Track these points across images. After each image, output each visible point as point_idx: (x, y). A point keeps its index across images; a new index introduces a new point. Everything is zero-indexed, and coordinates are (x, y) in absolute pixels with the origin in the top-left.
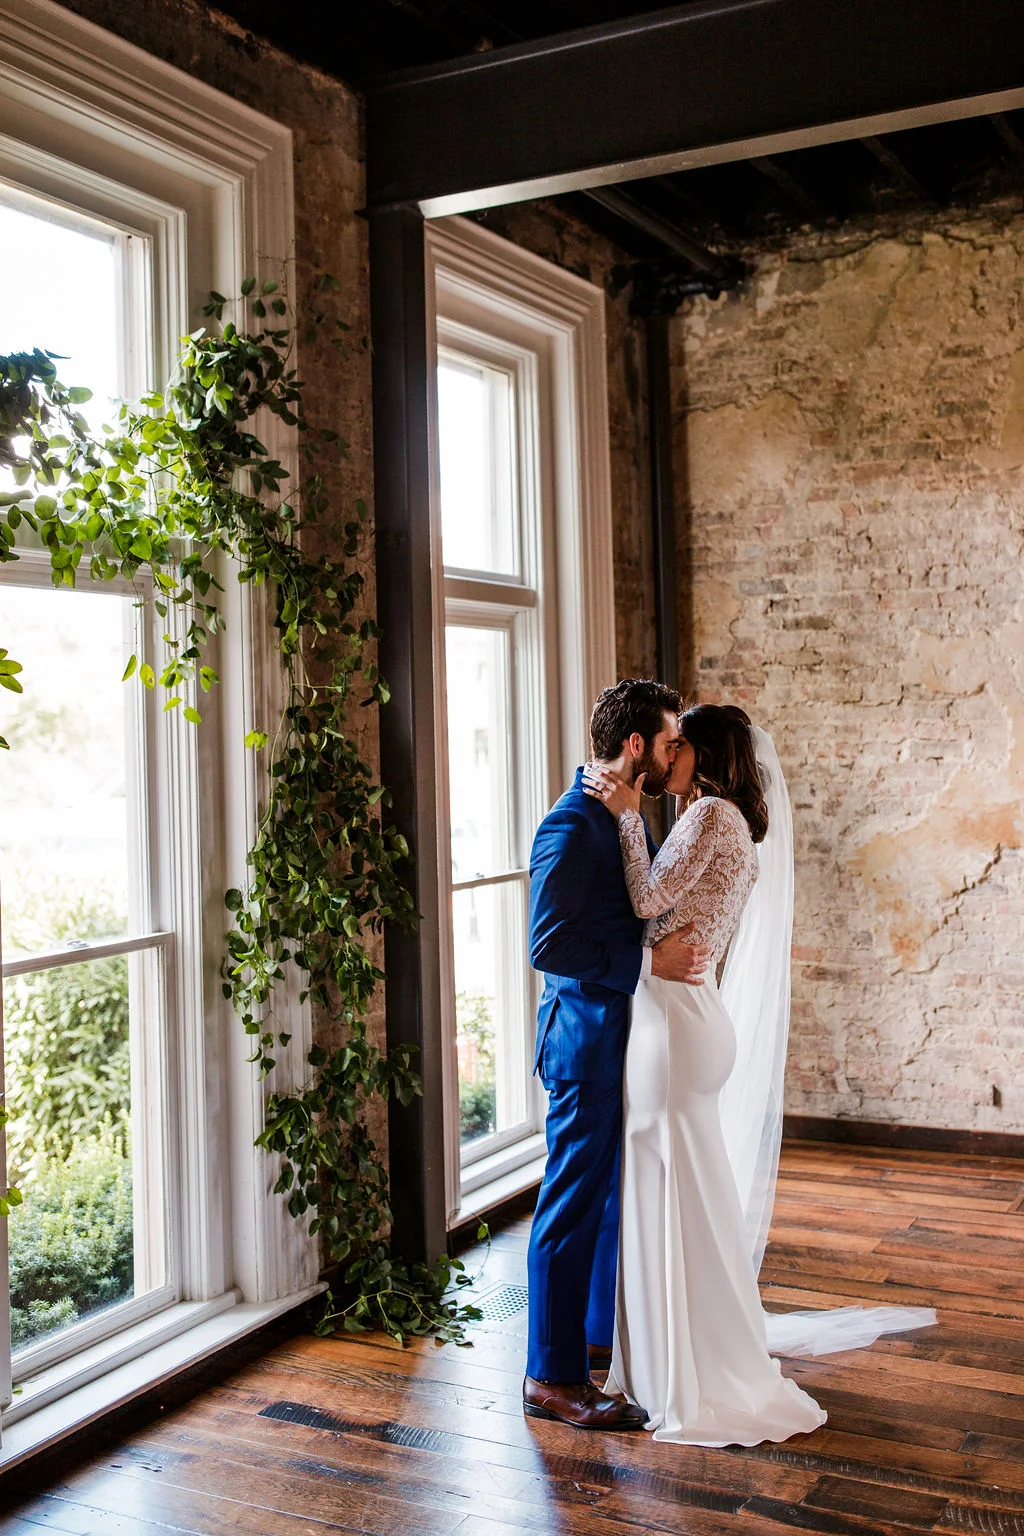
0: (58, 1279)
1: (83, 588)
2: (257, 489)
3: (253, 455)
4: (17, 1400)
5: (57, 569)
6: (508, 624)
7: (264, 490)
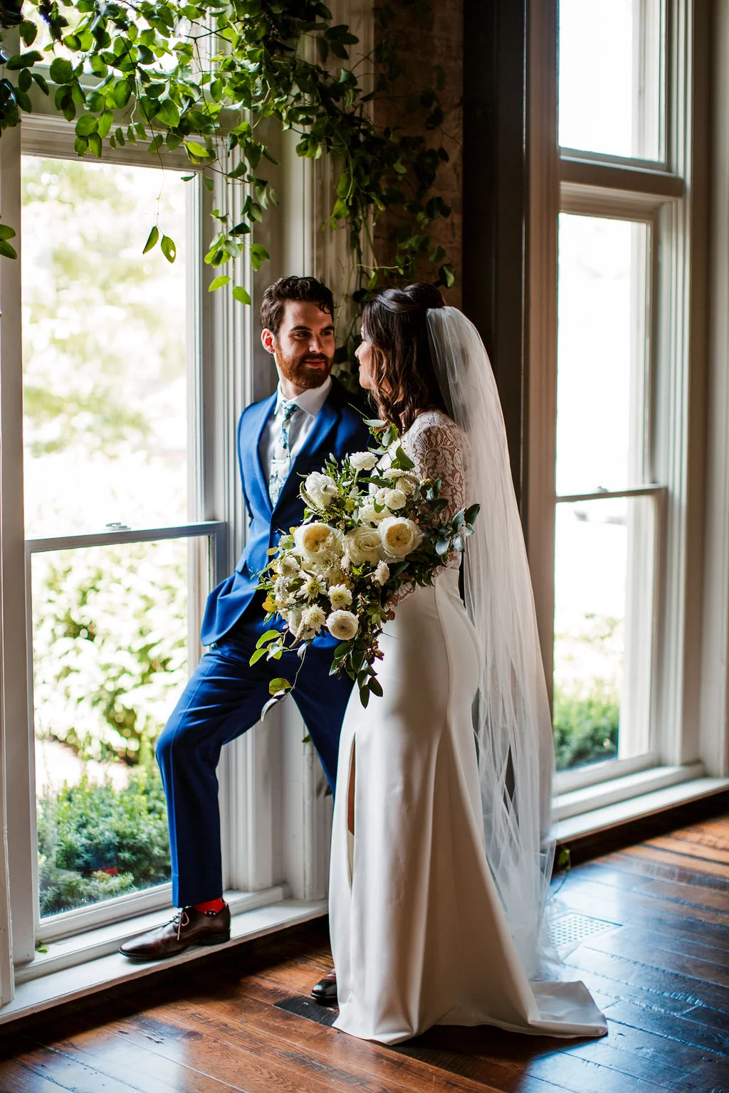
0: (126, 855)
1: (108, 159)
2: (324, 57)
3: (319, 20)
4: (39, 958)
5: (81, 137)
6: (651, 216)
7: (331, 56)
